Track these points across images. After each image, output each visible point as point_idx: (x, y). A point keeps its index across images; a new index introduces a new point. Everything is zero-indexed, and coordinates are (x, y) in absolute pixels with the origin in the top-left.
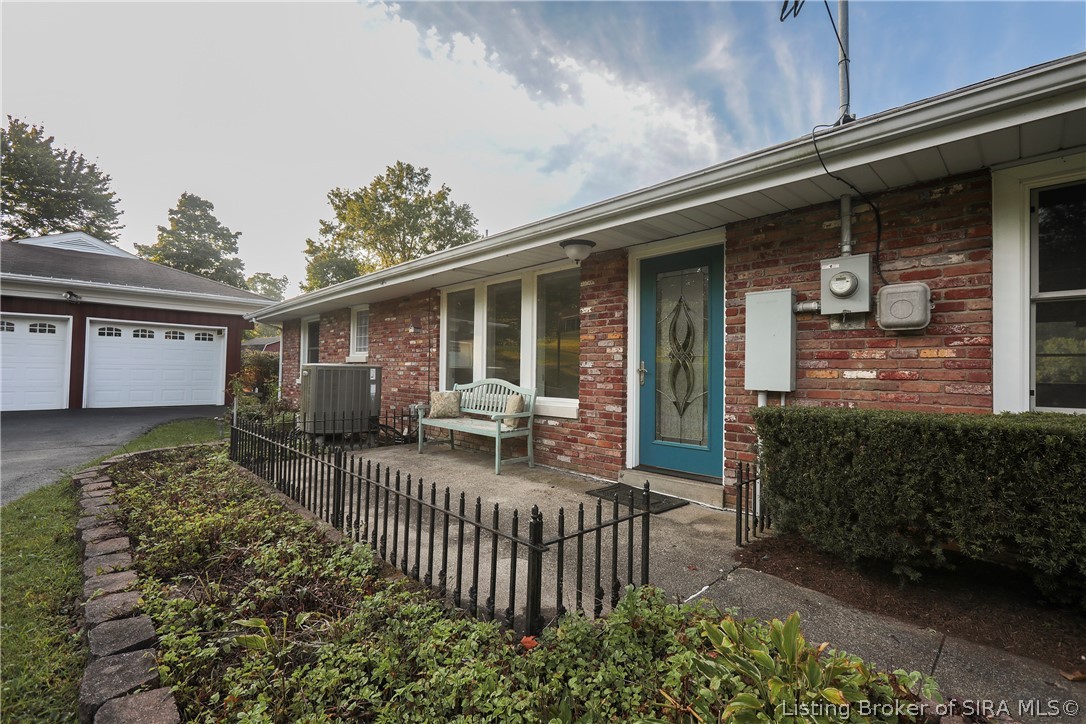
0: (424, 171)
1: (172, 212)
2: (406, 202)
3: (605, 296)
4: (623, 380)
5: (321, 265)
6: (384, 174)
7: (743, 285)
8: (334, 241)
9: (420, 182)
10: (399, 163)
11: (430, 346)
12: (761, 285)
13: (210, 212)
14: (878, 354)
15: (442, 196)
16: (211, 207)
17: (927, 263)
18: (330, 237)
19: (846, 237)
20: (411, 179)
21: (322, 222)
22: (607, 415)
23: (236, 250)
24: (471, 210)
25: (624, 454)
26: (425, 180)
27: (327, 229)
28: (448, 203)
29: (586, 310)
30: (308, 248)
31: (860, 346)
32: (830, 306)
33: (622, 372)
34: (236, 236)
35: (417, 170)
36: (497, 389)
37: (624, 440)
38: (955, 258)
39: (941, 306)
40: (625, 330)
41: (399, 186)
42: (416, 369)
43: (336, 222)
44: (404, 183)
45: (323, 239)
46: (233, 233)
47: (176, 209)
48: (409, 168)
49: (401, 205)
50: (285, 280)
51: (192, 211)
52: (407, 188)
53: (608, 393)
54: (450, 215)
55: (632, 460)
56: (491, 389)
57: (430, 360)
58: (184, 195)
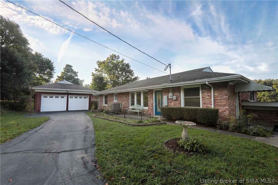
0: (118, 56)
1: (64, 68)
2: (114, 63)
3: (151, 95)
4: (153, 105)
5: (96, 78)
6: (109, 56)
7: (163, 95)
8: (98, 73)
9: (117, 58)
10: (113, 54)
11: (128, 100)
12: (165, 95)
13: (72, 68)
14: (174, 102)
15: (123, 61)
16: (72, 67)
17: (177, 94)
18: (97, 72)
19: (171, 91)
20: (115, 58)
21: (95, 68)
22: (151, 109)
23: (77, 76)
24: (129, 64)
25: (153, 113)
26: (118, 58)
27: (97, 70)
28: (124, 62)
29: (149, 96)
30: (92, 74)
31: (172, 101)
32: (170, 98)
33: (153, 104)
34: (77, 73)
35: (116, 56)
36: (138, 106)
37: (153, 112)
38: (178, 94)
39: (177, 98)
40: (153, 99)
41: (113, 59)
42: (126, 103)
43: (98, 68)
44: (114, 59)
45: (95, 72)
46: (77, 72)
47: (65, 68)
48: (115, 55)
49: (113, 63)
50: (83, 80)
51: (68, 68)
52: (114, 60)
53: (151, 106)
54: (124, 65)
55: (154, 114)
56: (137, 106)
57: (128, 102)
58: (67, 65)
